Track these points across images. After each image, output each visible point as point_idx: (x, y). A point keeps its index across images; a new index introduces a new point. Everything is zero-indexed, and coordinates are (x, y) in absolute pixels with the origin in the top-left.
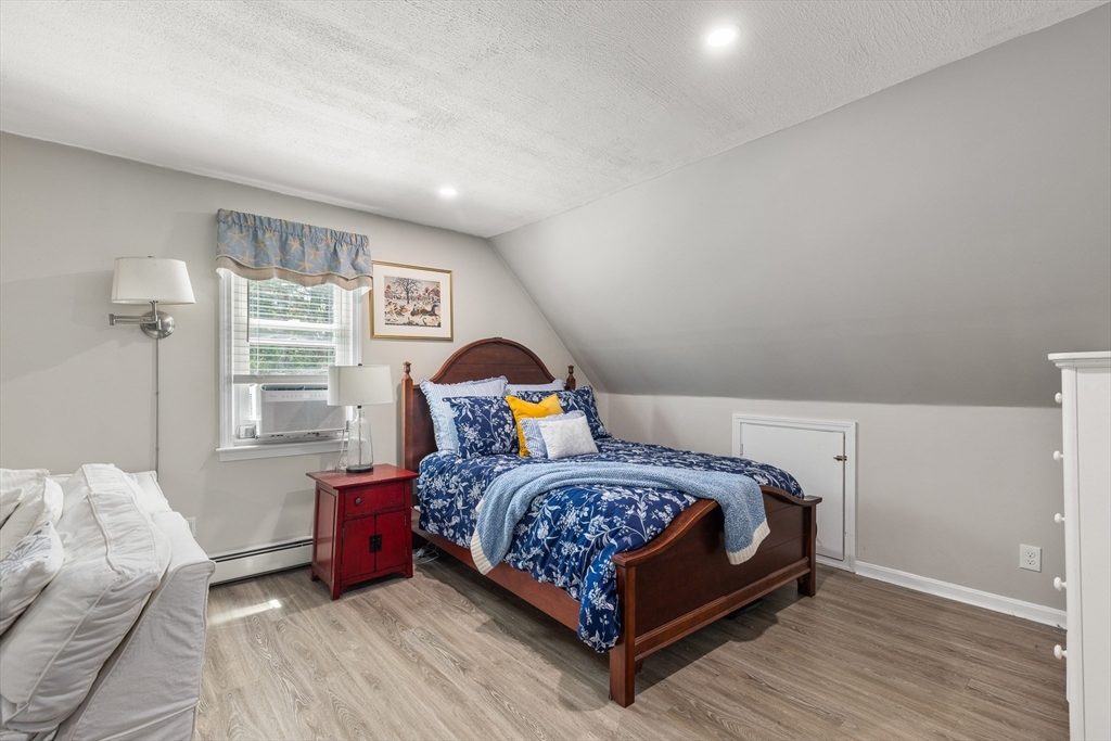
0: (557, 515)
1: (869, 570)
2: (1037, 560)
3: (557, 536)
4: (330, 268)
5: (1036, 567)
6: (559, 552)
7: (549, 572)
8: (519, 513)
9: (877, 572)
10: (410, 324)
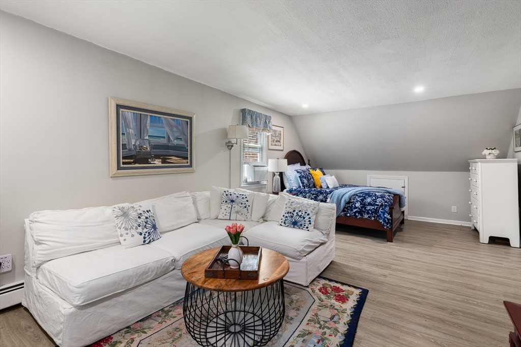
0: (362, 200)
1: (412, 218)
2: (456, 209)
3: (364, 205)
4: (264, 127)
5: (456, 211)
6: (365, 209)
7: (362, 215)
8: (347, 201)
9: (414, 218)
10: (275, 145)
